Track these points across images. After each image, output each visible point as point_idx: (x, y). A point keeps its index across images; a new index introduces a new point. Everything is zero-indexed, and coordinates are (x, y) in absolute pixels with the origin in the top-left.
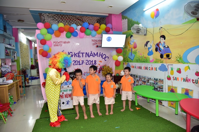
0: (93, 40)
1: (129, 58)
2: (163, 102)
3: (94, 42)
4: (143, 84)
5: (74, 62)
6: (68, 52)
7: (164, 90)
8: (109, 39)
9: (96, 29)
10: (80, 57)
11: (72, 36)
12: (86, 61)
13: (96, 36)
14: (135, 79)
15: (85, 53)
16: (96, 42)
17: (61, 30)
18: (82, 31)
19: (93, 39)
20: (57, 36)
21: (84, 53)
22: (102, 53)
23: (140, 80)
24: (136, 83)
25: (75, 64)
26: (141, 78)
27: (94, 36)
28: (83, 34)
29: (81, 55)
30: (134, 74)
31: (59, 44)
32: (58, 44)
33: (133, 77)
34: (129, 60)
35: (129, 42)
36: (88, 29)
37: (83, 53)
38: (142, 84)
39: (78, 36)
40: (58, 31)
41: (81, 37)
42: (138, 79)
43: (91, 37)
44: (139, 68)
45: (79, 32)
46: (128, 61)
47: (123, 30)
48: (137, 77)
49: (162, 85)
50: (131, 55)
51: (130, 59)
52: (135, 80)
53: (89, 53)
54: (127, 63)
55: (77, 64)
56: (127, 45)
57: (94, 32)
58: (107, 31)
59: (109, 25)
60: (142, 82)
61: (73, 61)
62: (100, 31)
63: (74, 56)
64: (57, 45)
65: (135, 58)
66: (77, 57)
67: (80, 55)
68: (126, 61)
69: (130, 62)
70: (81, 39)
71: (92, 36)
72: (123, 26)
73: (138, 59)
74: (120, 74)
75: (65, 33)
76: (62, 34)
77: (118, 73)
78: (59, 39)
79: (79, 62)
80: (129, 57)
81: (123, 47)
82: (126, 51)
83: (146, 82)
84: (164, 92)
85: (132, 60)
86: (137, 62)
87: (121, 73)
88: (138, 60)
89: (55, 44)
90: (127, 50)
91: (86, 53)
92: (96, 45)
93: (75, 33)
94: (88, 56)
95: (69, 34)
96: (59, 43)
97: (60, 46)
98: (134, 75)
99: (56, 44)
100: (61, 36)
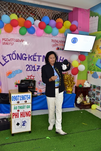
0: (53, 41)
3: (54, 43)
5: (28, 66)
6: (21, 54)
8: (74, 41)
9: (59, 26)
10: (36, 61)
11: (27, 33)
13: (58, 36)
15: (42, 56)
16: (57, 43)
17: (14, 24)
18: (41, 27)
19: (54, 38)
20: (9, 31)
21: (41, 56)
22: (63, 58)
25: (28, 69)
27: (55, 36)
28: (42, 31)
29: (37, 58)
31: (10, 42)
32: (9, 42)
34: (96, 69)
35: (98, 46)
36: (48, 25)
37: (39, 56)
39: (35, 34)
40: (10, 25)
41: (39, 36)
43: (51, 35)
45: (36, 28)
46: (94, 70)
47: (90, 30)
51: (98, 68)
54: (92, 72)
55: (31, 69)
56: (95, 50)
57: (55, 30)
58: (73, 30)
59: (75, 23)
61: (26, 66)
62: (63, 29)
63: (27, 59)
64: (7, 44)
66: (32, 60)
67: (35, 59)
68: (92, 69)
69: (98, 71)
70: (38, 39)
71: (52, 35)
75: (18, 28)
76: (14, 28)
77: (81, 84)
78: (10, 36)
79: (34, 67)
80: (96, 65)
81: (89, 52)
82: (93, 57)
87: (85, 83)
89: (4, 41)
90: (95, 56)
91: (44, 56)
92: (57, 46)
93: (31, 30)
95: (24, 30)
96: (9, 41)
97: (11, 44)
99: (6, 42)
100: (12, 32)
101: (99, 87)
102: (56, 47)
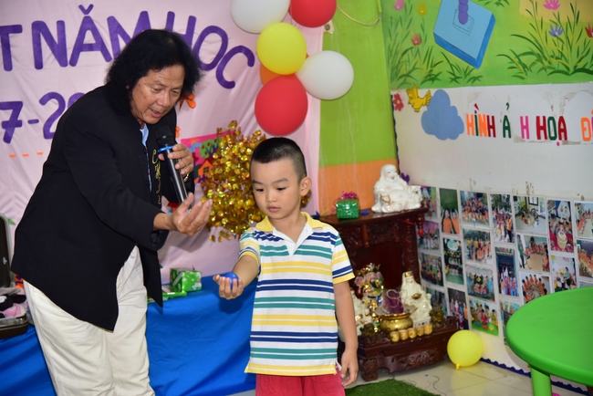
1: (438, 49)
4: (584, 273)
12: (43, 101)
14: (510, 233)
15: (27, 30)
21: (17, 29)
22: (192, 21)
23: (554, 237)
24: (521, 274)
26: (568, 223)
30: (504, 190)
33: (491, 215)
34: (444, 68)
38: (579, 279)
42: (540, 230)
44: (539, 128)
46: (431, 78)
48: (524, 212)
50: (463, 16)
51: (454, 59)
52: (513, 247)
53: (61, 25)
54: (422, 93)
60: (575, 255)
65: (502, 43)
68: (418, 75)
69: (455, 79)
73: (527, 47)
74: (374, 198)
77: (350, 197)
80: (440, 41)
85: (475, 62)
86: (521, 79)
87: (380, 187)
88: (527, 60)
91: (39, 28)
94: (59, 52)
98: (501, 202)
101: (479, 195)
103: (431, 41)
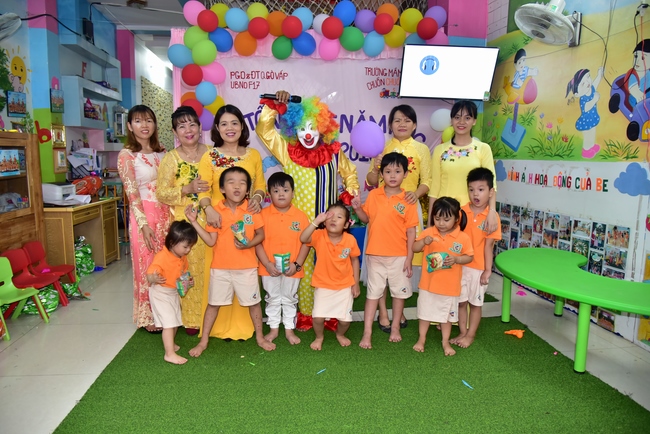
0: (369, 70)
1: (502, 143)
2: (617, 319)
3: (374, 78)
4: (545, 243)
7: (628, 271)
8: (429, 66)
9: (382, 27)
11: (294, 54)
13: (383, 55)
14: (518, 223)
15: (339, 117)
16: (381, 77)
17: (256, 30)
18: (331, 32)
19: (373, 64)
20: (246, 53)
23: (535, 226)
24: (520, 241)
26: (542, 221)
27: (373, 56)
28: (333, 44)
30: (518, 204)
31: (251, 80)
32: (247, 81)
33: (512, 214)
34: (503, 151)
35: (507, 79)
36: (353, 24)
38: (542, 245)
39: (316, 55)
40: (247, 33)
41: (329, 59)
42: (530, 222)
43: (362, 56)
44: (536, 179)
45: (318, 38)
46: (497, 155)
47: (489, 32)
48: (525, 214)
49: (623, 250)
50: (513, 130)
51: (507, 147)
52: (518, 229)
53: (352, 117)
56: (502, 92)
57: (374, 40)
58: (425, 36)
59: (436, 13)
60: (542, 235)
62: (397, 33)
64: (242, 85)
65: (527, 142)
69: (506, 156)
70: (326, 67)
71: (366, 55)
72: (490, 16)
73: (536, 144)
75: (270, 39)
76: (259, 42)
78: (249, 65)
80: (503, 140)
81: (482, 98)
82: (496, 114)
83: (559, 235)
84: (628, 278)
85: (515, 149)
86: (532, 157)
88: (536, 149)
89: (234, 79)
90: (500, 109)
91: (343, 117)
92: (382, 87)
93: (303, 42)
94: (350, 127)
95: (285, 44)
96: (248, 77)
97: (252, 86)
98: (516, 209)
99: (239, 80)
100: (257, 53)
101: (508, 206)
102: (380, 89)
103: (500, 140)
